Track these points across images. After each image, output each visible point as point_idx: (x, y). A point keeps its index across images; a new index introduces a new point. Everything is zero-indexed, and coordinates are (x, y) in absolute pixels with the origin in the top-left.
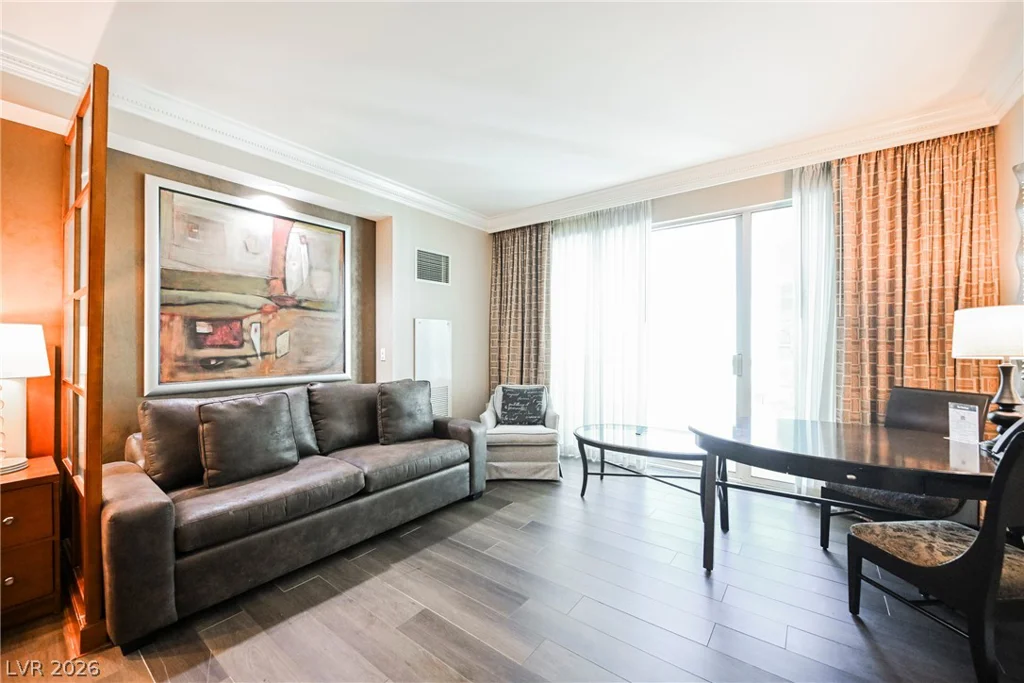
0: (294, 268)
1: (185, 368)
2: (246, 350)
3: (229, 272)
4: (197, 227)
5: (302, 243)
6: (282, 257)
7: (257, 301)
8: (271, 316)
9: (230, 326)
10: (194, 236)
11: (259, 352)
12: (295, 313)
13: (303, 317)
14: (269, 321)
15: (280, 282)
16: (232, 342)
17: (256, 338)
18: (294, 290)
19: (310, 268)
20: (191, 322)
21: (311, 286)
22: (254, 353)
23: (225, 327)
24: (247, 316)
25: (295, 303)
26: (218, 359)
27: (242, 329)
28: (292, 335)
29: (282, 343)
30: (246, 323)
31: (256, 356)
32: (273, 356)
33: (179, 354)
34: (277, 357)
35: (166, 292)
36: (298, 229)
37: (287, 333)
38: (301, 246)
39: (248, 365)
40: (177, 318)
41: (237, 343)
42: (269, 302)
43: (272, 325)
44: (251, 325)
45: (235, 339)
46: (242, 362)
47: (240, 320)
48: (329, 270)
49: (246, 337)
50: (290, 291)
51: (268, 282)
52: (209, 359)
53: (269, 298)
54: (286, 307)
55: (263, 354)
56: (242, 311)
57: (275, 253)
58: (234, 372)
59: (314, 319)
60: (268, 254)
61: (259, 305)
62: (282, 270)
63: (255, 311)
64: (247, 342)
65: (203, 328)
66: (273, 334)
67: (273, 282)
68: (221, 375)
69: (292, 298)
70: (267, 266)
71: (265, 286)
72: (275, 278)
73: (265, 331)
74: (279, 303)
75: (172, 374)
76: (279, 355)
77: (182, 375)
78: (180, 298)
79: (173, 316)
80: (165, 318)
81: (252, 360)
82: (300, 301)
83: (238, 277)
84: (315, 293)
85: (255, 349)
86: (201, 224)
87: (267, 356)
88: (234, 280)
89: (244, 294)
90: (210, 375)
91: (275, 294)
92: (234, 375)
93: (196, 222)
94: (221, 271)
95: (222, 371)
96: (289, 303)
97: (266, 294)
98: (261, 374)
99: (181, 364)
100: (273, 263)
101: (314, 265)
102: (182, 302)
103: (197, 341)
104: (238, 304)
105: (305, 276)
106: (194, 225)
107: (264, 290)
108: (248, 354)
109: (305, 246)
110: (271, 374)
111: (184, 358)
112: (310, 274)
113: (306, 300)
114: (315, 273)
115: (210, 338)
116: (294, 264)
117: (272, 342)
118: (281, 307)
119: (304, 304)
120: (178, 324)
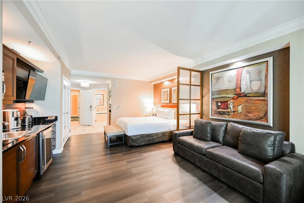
0: (244, 83)
1: (216, 113)
2: (229, 110)
3: (225, 89)
4: (218, 80)
5: (247, 73)
6: (239, 81)
7: (232, 96)
8: (236, 100)
9: (225, 104)
10: (217, 82)
11: (232, 111)
12: (245, 99)
13: (247, 100)
14: (235, 101)
15: (239, 89)
16: (225, 108)
17: (231, 107)
18: (244, 90)
19: (251, 81)
20: (217, 102)
21: (251, 88)
22: (231, 111)
23: (224, 104)
24: (229, 100)
25: (244, 95)
26: (222, 112)
27: (228, 104)
28: (243, 106)
29: (240, 109)
30: (229, 102)
31: (232, 112)
32: (236, 113)
33: (215, 110)
34: (238, 113)
35: (213, 96)
36: (246, 69)
37: (241, 105)
38: (247, 74)
39: (229, 114)
40: (215, 102)
41: (226, 108)
42: (235, 96)
43: (236, 103)
44: (230, 103)
45: (226, 107)
46: (228, 113)
47: (227, 102)
48: (260, 80)
49: (229, 106)
50: (242, 91)
51: (235, 90)
52: (220, 112)
53: (235, 95)
54: (241, 97)
55: (233, 112)
56: (228, 99)
57: (237, 80)
58: (226, 116)
59: (251, 100)
60: (235, 81)
61: (232, 97)
62: (239, 85)
63: (231, 99)
64: (229, 108)
65: (219, 104)
66: (237, 106)
67: (237, 89)
68: (223, 116)
69: (243, 93)
70: (235, 84)
71: (234, 91)
72: (237, 88)
73: (234, 105)
74: (238, 95)
75: (214, 115)
76: (238, 112)
77: (216, 115)
78: (215, 97)
79: (214, 101)
80: (213, 102)
81: (230, 113)
82: (246, 94)
83: (227, 90)
84: (253, 90)
85: (231, 110)
86: (219, 78)
87: (235, 112)
88: (226, 91)
89: (228, 94)
90: (220, 116)
91: (237, 93)
92: (226, 117)
93: (218, 78)
94: (223, 89)
95: (223, 115)
96: (242, 95)
97: (234, 93)
98: (233, 117)
99: (215, 112)
100: (237, 83)
101: (252, 80)
102: (216, 98)
103: (218, 107)
104: (227, 97)
105: (248, 85)
106: (218, 79)
107: (234, 92)
108: (230, 111)
109: (249, 74)
110: (235, 118)
111: (216, 111)
112: (250, 84)
113: (249, 94)
114: (252, 83)
115: (221, 106)
116: (244, 82)
117: (236, 108)
118: (239, 97)
119: (248, 95)
120: (215, 103)
